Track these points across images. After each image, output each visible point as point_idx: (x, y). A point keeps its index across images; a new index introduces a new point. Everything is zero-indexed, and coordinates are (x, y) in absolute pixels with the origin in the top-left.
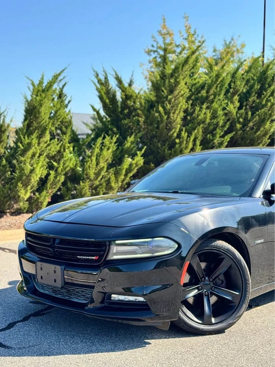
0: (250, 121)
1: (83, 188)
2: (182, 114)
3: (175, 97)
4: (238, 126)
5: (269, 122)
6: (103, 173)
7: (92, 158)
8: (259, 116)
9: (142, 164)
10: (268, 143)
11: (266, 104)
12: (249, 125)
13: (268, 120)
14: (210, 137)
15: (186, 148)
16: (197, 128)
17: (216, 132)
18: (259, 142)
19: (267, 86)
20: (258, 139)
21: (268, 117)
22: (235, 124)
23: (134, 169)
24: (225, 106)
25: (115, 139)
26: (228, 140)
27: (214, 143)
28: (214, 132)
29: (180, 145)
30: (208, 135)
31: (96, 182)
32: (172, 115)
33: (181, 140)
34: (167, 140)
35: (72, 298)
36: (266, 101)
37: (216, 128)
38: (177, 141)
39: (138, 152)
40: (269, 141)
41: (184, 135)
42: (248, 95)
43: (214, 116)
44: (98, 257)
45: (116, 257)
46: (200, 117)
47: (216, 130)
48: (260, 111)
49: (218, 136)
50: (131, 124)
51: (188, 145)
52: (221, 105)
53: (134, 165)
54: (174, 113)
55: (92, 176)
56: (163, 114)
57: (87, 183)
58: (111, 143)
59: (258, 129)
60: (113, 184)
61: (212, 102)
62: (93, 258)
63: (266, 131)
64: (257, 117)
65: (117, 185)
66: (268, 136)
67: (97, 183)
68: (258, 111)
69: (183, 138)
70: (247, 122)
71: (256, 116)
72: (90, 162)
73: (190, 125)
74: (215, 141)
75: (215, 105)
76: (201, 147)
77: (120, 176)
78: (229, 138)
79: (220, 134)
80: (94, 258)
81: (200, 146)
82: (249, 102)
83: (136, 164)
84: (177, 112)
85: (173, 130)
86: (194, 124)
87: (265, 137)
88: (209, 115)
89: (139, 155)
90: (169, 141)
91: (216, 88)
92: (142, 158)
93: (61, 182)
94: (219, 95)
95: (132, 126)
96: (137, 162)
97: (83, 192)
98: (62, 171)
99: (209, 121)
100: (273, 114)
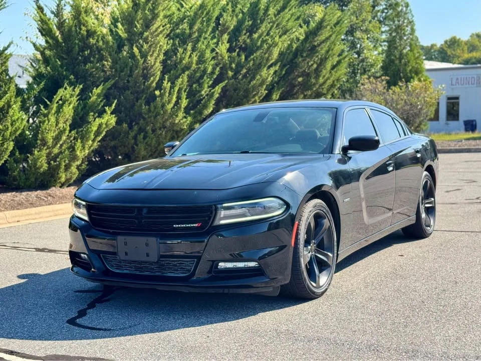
0: (242, 67)
1: (39, 159)
2: (162, 57)
3: (152, 34)
4: (230, 73)
5: (265, 69)
6: (64, 138)
7: (50, 116)
8: (254, 60)
9: (114, 124)
10: (265, 94)
11: (261, 46)
12: (242, 72)
13: (265, 66)
14: (196, 88)
15: (169, 102)
16: (181, 76)
17: (203, 80)
18: (254, 93)
19: (259, 21)
20: (253, 89)
21: (265, 61)
22: (227, 72)
23: (103, 131)
24: (213, 46)
25: (77, 91)
26: (220, 91)
27: (202, 95)
28: (201, 81)
29: (162, 99)
30: (194, 86)
31: (54, 149)
32: (149, 58)
33: (162, 91)
34: (143, 91)
35: (165, 273)
36: (261, 41)
37: (204, 76)
38: (157, 93)
39: (107, 108)
40: (266, 92)
41: (167, 85)
42: (237, 34)
43: (201, 60)
44: (200, 224)
45: (223, 222)
46: (184, 62)
47: (203, 78)
48: (255, 55)
49: (206, 86)
50: (94, 70)
51: (172, 98)
52: (208, 46)
53: (104, 126)
54: (151, 56)
55: (50, 142)
56: (139, 57)
57: (44, 152)
58: (72, 96)
59: (253, 78)
60: (78, 153)
61: (198, 40)
62: (194, 225)
63: (262, 80)
64: (252, 62)
65: (83, 153)
66: (265, 87)
67: (56, 150)
68: (253, 55)
69: (165, 89)
70: (239, 69)
71: (250, 61)
72: (47, 122)
73: (172, 72)
74: (203, 92)
75: (201, 46)
76: (188, 100)
77: (87, 140)
78: (220, 88)
79: (208, 83)
80: (197, 225)
81: (186, 99)
82: (239, 41)
83: (106, 124)
84: (155, 54)
85: (152, 78)
86: (177, 71)
87: (262, 87)
88: (195, 59)
89: (109, 112)
90: (147, 93)
91: (202, 23)
92: (114, 115)
93: (10, 150)
94: (206, 32)
95: (94, 73)
96: (107, 121)
97: (39, 164)
98: (10, 136)
99: (196, 67)
100: (270, 58)
